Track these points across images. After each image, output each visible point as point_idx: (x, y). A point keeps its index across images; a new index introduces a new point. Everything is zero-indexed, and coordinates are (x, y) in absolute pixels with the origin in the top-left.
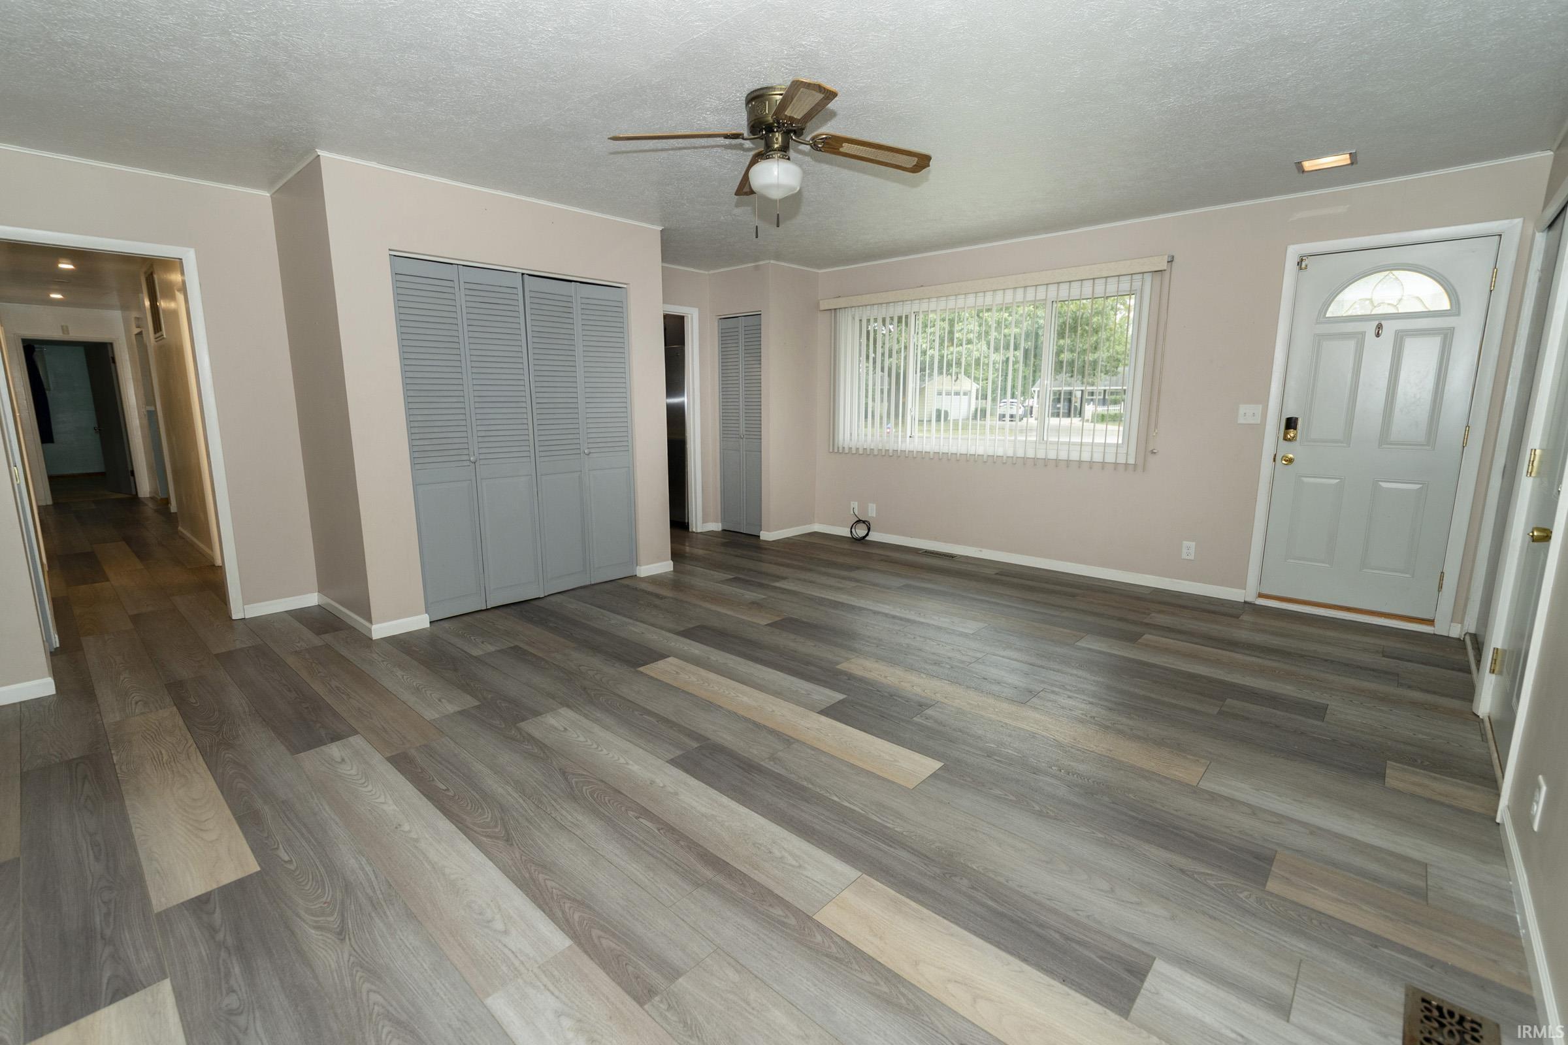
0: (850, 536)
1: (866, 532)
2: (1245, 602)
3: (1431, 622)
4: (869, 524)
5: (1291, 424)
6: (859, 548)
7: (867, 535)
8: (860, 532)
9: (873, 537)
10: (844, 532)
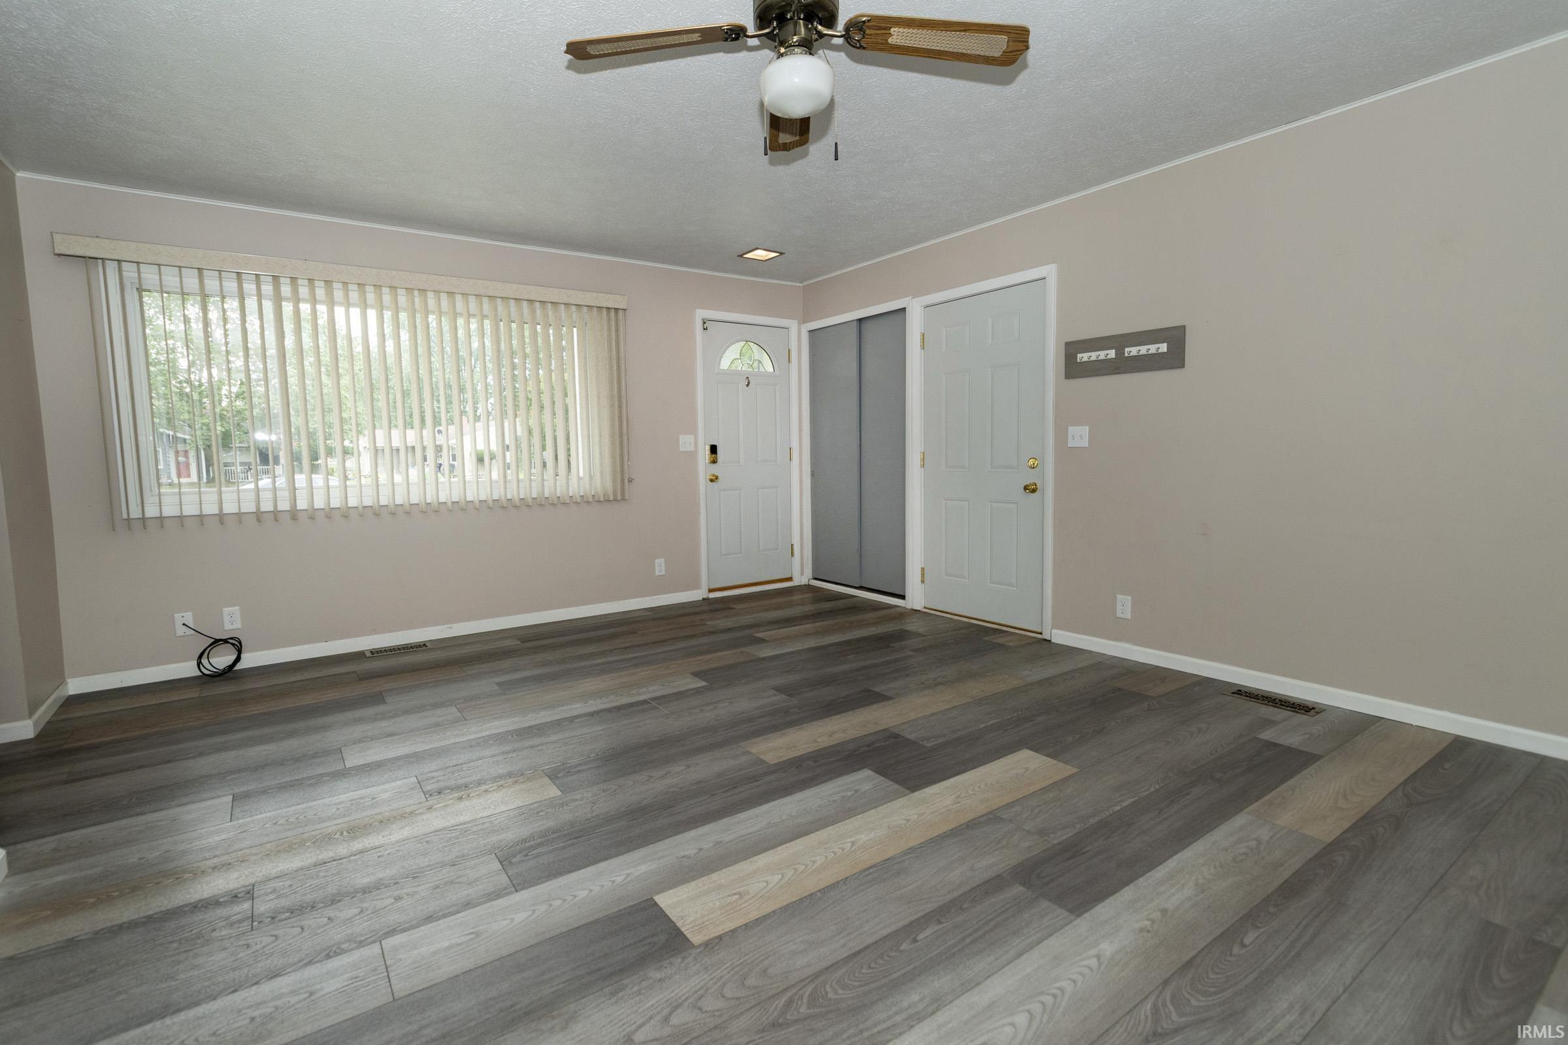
0: (201, 674)
1: (234, 657)
2: (704, 599)
3: (790, 579)
4: (240, 643)
5: (714, 449)
6: (224, 689)
7: (238, 659)
8: (221, 660)
9: (249, 660)
10: (187, 669)
